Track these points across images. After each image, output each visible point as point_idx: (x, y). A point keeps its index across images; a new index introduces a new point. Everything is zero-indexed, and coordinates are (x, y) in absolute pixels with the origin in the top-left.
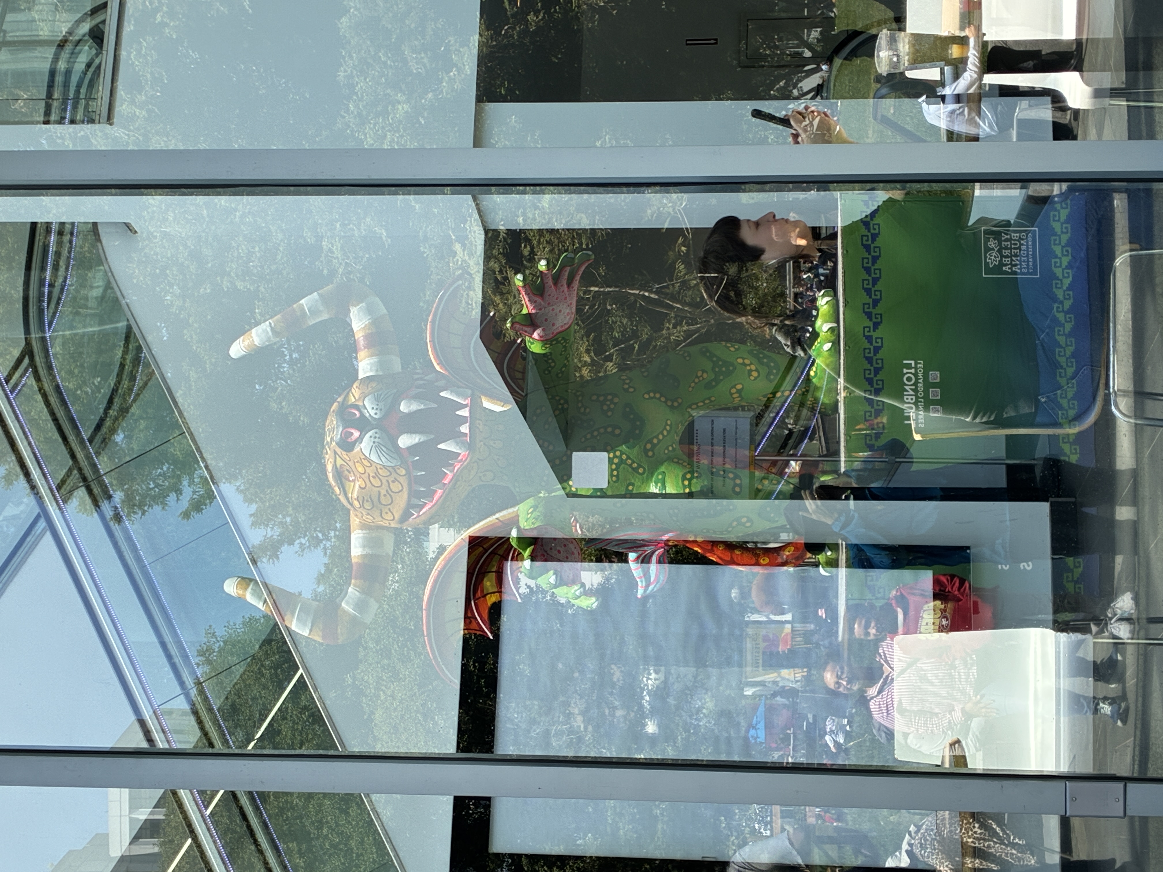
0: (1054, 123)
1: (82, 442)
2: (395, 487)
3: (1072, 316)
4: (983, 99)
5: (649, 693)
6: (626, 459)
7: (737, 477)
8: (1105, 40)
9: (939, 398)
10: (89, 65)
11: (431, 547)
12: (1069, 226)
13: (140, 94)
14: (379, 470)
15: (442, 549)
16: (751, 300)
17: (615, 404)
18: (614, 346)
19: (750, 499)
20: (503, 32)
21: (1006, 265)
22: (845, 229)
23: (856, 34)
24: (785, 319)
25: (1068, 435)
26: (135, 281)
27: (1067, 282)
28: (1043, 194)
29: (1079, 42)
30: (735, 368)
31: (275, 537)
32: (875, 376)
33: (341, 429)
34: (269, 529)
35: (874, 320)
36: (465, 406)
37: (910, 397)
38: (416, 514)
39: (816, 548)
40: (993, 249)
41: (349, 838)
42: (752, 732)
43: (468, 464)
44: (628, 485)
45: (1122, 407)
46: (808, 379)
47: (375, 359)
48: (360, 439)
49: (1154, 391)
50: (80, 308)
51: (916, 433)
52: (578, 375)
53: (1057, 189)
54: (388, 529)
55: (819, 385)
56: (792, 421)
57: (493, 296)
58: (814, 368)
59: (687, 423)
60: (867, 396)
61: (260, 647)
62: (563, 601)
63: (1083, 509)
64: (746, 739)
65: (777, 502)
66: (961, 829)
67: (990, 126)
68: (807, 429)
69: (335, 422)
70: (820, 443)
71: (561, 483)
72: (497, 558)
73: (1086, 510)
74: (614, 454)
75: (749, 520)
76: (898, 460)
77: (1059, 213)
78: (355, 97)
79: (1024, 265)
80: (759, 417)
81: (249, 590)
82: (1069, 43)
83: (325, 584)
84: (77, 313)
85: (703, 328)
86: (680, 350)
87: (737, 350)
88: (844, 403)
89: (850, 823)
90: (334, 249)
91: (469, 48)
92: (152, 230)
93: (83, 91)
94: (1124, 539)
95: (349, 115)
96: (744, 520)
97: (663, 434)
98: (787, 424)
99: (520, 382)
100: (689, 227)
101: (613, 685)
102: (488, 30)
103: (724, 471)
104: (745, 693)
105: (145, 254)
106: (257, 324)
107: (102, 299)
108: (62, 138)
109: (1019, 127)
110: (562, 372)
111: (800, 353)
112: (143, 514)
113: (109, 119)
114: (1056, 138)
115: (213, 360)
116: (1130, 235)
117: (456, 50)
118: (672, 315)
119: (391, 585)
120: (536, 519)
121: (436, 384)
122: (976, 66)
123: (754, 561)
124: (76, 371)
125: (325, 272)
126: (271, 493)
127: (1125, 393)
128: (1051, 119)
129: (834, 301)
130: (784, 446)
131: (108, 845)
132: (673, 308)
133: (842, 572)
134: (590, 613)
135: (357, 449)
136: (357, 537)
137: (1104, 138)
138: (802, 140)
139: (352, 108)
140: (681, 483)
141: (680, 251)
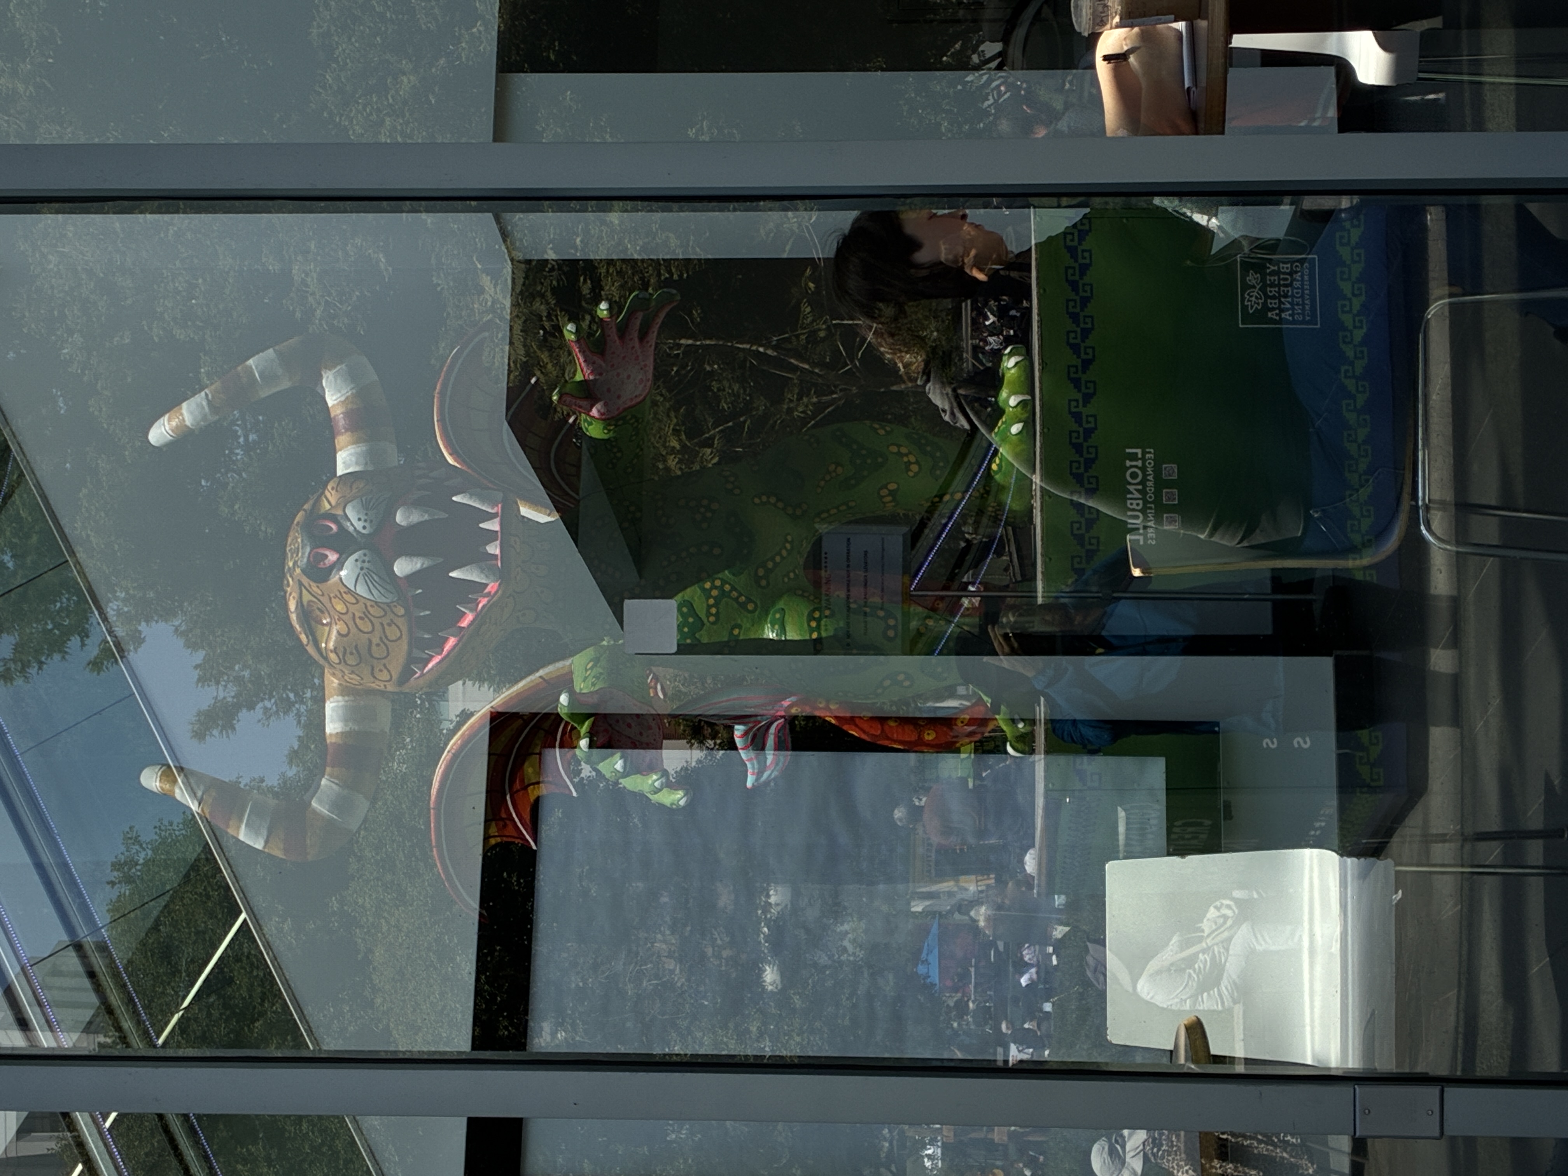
2: (392, 633)
5: (768, 924)
6: (731, 591)
7: (889, 615)
9: (1176, 502)
11: (450, 711)
14: (370, 608)
15: (465, 716)
17: (713, 511)
18: (716, 425)
19: (904, 654)
21: (1273, 309)
22: (1039, 246)
27: (1359, 335)
30: (886, 460)
31: (230, 699)
32: (1086, 470)
33: (308, 549)
34: (221, 688)
35: (1084, 390)
36: (494, 516)
37: (1135, 502)
38: (419, 672)
40: (1254, 287)
42: (921, 968)
43: (500, 599)
44: (733, 629)
45: (1435, 526)
46: (989, 475)
47: (362, 448)
48: (339, 565)
49: (1483, 502)
51: (1135, 567)
52: (661, 466)
54: (383, 693)
55: (1005, 484)
56: (969, 530)
57: (539, 353)
58: (997, 460)
59: (812, 542)
60: (1074, 499)
61: (185, 876)
62: (635, 794)
65: (942, 657)
68: (991, 541)
69: (299, 540)
70: (1012, 560)
72: (541, 734)
74: (712, 583)
75: (908, 677)
76: (1115, 595)
77: (1349, 233)
78: (334, 65)
80: (918, 530)
81: (179, 783)
83: (297, 766)
85: (840, 399)
86: (807, 432)
87: (888, 433)
88: (1042, 511)
90: (309, 281)
95: (325, 89)
96: (901, 677)
97: (781, 556)
98: (963, 533)
104: (913, 909)
106: (191, 395)
110: (633, 466)
112: (40, 668)
118: (797, 380)
120: (597, 678)
121: (447, 484)
123: (915, 736)
125: (298, 315)
126: (223, 635)
127: (1443, 504)
129: (1027, 363)
130: (957, 568)
132: (796, 369)
134: (674, 813)
135: (334, 579)
136: (333, 706)
139: (330, 81)
140: (806, 625)
141: (807, 286)
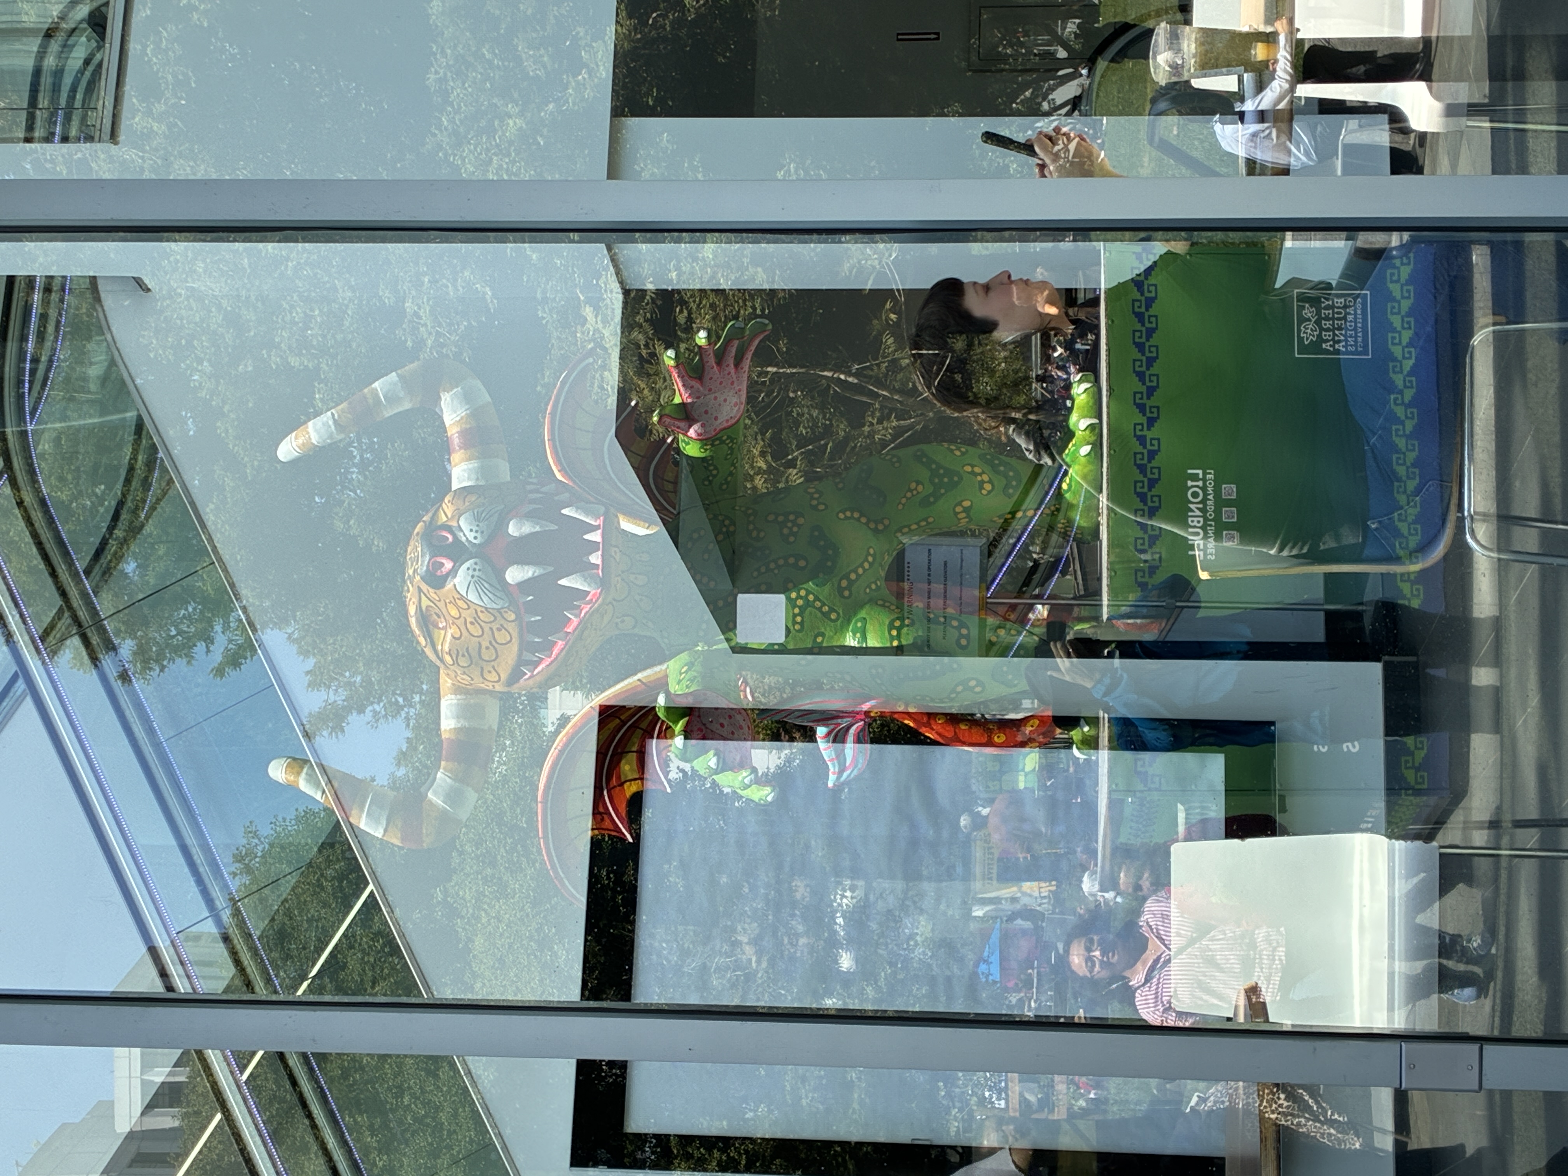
0: (1393, 151)
1: (75, 575)
2: (502, 637)
3: (1415, 410)
4: (1296, 117)
5: (844, 916)
6: (814, 601)
7: (962, 625)
8: (1460, 38)
9: (1235, 520)
10: (87, 62)
11: (551, 716)
12: (1411, 288)
13: (159, 102)
14: (480, 614)
15: (564, 720)
16: (985, 386)
17: (799, 526)
18: (798, 447)
19: (980, 656)
20: (650, 22)
21: (1328, 341)
22: (1108, 291)
23: (1126, 27)
24: (1030, 413)
25: (1409, 574)
26: (152, 355)
27: (1408, 364)
28: (1377, 246)
29: (1427, 42)
30: (961, 479)
31: (340, 702)
32: (1150, 490)
33: (427, 558)
34: (331, 692)
35: (1148, 415)
36: (597, 528)
37: (1196, 519)
38: (529, 674)
39: (1069, 722)
40: (1309, 320)
41: (438, 1109)
42: (983, 967)
43: (600, 606)
44: (816, 636)
45: (1480, 535)
46: (1059, 494)
47: (474, 464)
48: (453, 572)
49: (1524, 515)
50: (76, 391)
51: (1203, 570)
52: (749, 486)
53: (1395, 239)
54: (491, 693)
55: (1075, 502)
56: (1038, 549)
57: (634, 379)
58: (1067, 479)
59: (895, 553)
60: (1139, 520)
61: (320, 851)
62: (726, 790)
63: (1428, 670)
64: (974, 975)
65: (1016, 659)
66: (1262, 1101)
67: (1307, 154)
68: (1058, 560)
69: (419, 549)
70: (1076, 579)
71: (723, 633)
72: (639, 732)
73: (1431, 671)
74: (798, 593)
75: (980, 683)
76: (1178, 604)
77: (1399, 271)
78: (449, 109)
79: (1351, 341)
80: (993, 544)
81: (303, 775)
82: (1414, 42)
83: (407, 766)
84: (72, 399)
85: (919, 424)
86: (887, 454)
87: (963, 454)
88: (1108, 526)
89: (1113, 1091)
90: (421, 313)
91: (604, 42)
92: (175, 285)
93: (79, 96)
94: (1482, 710)
95: (441, 131)
96: (973, 683)
97: (863, 568)
98: (1031, 552)
99: (671, 495)
100: (901, 287)
101: (794, 904)
102: (630, 18)
103: (945, 617)
104: (974, 914)
105: (166, 317)
106: (317, 414)
107: (104, 380)
108: (52, 161)
109: (1345, 154)
110: (727, 483)
111: (1047, 460)
112: (162, 670)
113: (113, 136)
114: (1396, 170)
115: (256, 463)
116: (1493, 304)
117: (586, 45)
118: (877, 406)
119: (497, 768)
120: (692, 680)
121: (556, 498)
122: (1285, 71)
123: (984, 740)
124: (70, 477)
125: (409, 344)
126: (334, 643)
127: (1485, 516)
128: (1388, 144)
129: (1095, 389)
130: (1027, 582)
131: (113, 1117)
132: (876, 396)
133: (1103, 756)
134: (762, 808)
135: (449, 586)
136: (448, 704)
137: (1459, 173)
138: (1051, 173)
139: (446, 123)
140: (887, 634)
141: (887, 319)
